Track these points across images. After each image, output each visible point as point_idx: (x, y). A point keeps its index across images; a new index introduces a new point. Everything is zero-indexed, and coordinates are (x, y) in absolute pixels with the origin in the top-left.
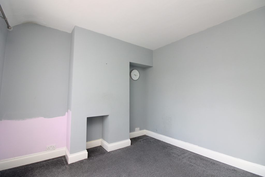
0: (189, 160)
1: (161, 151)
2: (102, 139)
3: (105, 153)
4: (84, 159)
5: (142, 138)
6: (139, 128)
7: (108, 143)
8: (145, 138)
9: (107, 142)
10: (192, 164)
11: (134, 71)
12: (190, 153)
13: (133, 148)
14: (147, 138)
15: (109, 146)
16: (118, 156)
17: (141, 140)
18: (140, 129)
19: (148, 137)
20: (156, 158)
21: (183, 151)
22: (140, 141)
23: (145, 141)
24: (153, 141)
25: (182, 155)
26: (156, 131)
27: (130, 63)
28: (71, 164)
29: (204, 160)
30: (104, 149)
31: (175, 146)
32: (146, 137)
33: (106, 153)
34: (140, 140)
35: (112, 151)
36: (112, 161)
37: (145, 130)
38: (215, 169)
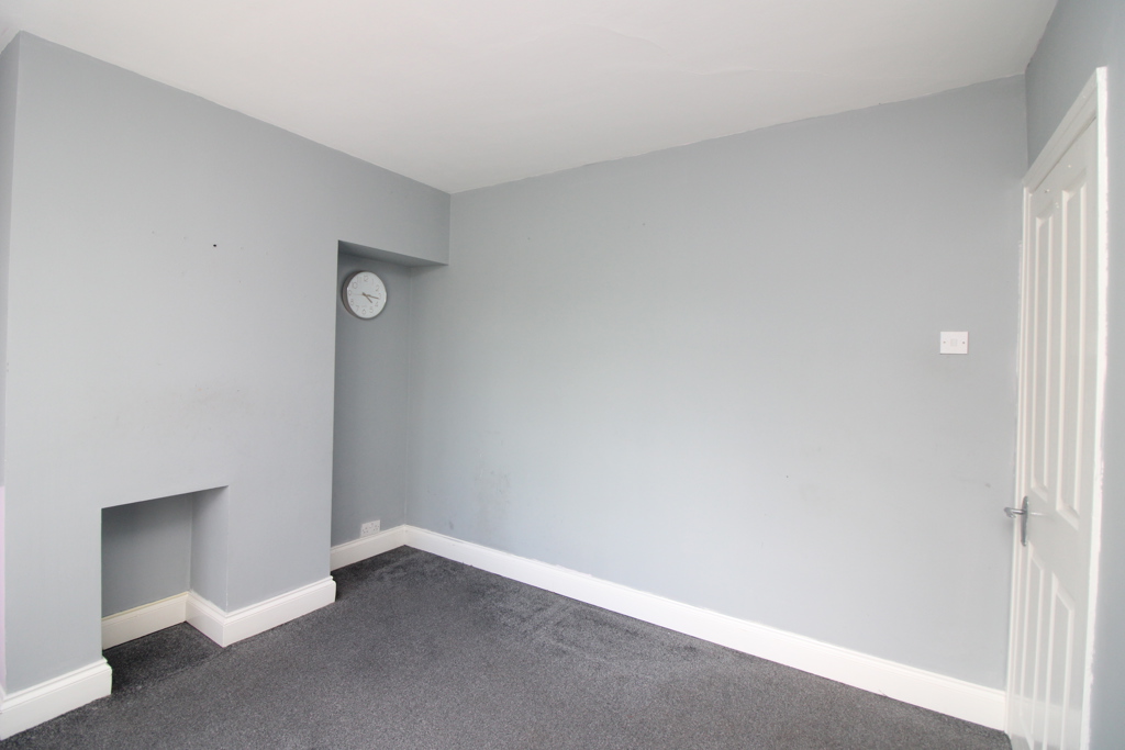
0: (556, 633)
1: (461, 608)
2: (193, 593)
3: (204, 656)
4: (89, 701)
5: (388, 563)
6: (378, 523)
7: (224, 608)
8: (402, 561)
9: (217, 604)
10: (565, 647)
11: (361, 276)
12: (563, 602)
13: (344, 613)
14: (411, 557)
15: (229, 620)
16: (269, 660)
17: (384, 569)
18: (384, 527)
19: (417, 555)
20: (436, 642)
21: (542, 599)
22: (381, 578)
23: (401, 573)
24: (433, 571)
25: (535, 617)
26: (448, 529)
27: (340, 243)
28: (17, 735)
29: (605, 624)
30: (202, 635)
31: (516, 582)
32: (408, 554)
33: (211, 657)
34: (378, 572)
35: (242, 642)
36: (238, 690)
37: (404, 528)
38: (634, 654)
